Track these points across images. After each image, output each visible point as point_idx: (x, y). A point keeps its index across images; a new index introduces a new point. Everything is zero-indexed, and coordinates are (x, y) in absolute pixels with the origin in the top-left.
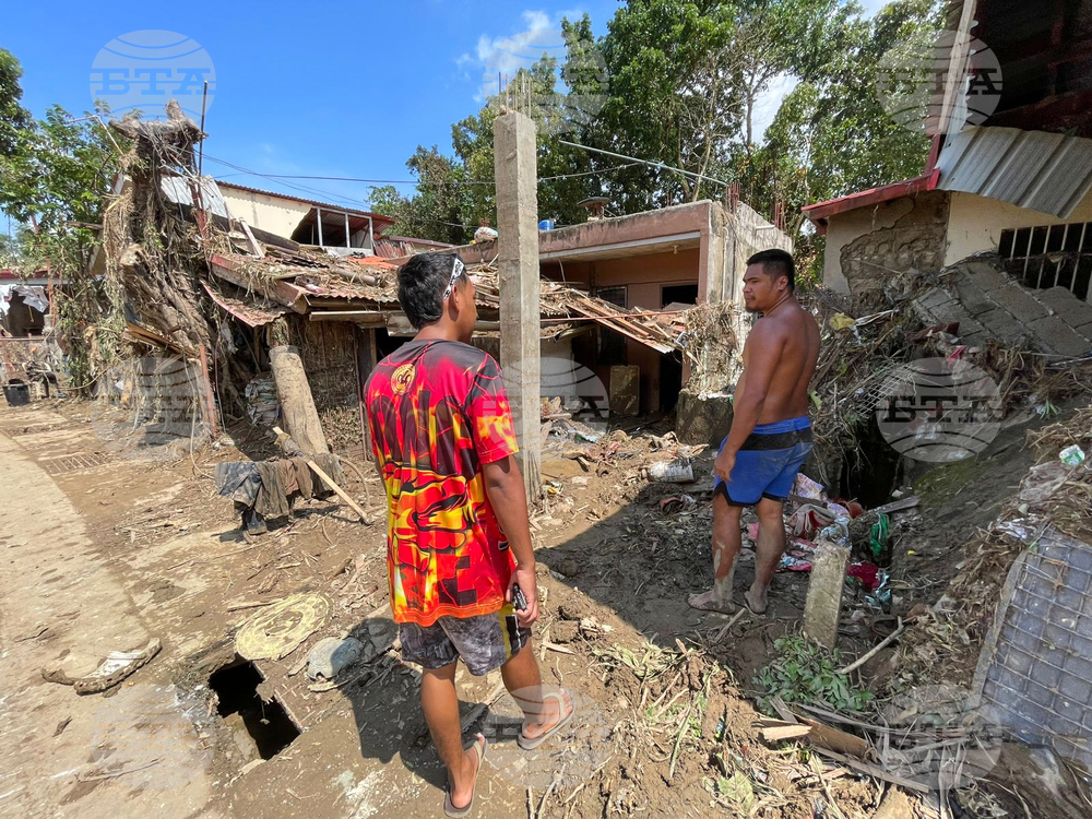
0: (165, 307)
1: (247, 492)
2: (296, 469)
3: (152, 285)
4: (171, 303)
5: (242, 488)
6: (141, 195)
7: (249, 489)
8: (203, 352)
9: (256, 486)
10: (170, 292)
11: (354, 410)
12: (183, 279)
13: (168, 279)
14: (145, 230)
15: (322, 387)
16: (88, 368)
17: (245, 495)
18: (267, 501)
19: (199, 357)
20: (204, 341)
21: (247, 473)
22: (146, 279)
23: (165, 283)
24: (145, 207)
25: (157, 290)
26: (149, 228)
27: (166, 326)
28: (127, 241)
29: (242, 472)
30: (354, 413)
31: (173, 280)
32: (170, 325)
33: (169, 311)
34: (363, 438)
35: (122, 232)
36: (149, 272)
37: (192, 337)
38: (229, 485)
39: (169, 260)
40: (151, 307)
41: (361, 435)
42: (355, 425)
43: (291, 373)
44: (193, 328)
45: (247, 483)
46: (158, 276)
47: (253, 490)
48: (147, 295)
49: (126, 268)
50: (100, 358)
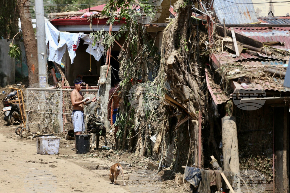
0: (184, 86)
1: (195, 181)
2: (216, 175)
3: (179, 74)
4: (188, 84)
5: (193, 179)
6: (182, 19)
7: (196, 180)
8: (199, 116)
9: (199, 179)
10: (189, 77)
11: (269, 159)
12: (196, 68)
13: (188, 69)
14: (181, 41)
15: (250, 142)
16: (133, 123)
17: (194, 182)
18: (202, 188)
19: (198, 119)
20: (202, 109)
21: (196, 173)
22: (178, 71)
23: (186, 72)
24: (183, 27)
25: (182, 76)
26: (183, 41)
27: (184, 98)
28: (172, 48)
29: (194, 172)
30: (268, 161)
31: (191, 69)
32: (185, 98)
33: (186, 89)
34: (273, 180)
35: (170, 42)
36: (179, 66)
37: (196, 106)
38: (189, 176)
39: (191, 56)
40: (178, 86)
41: (272, 177)
42: (269, 170)
43: (229, 131)
44: (197, 100)
45: (196, 177)
46: (183, 69)
47: (197, 181)
48: (177, 80)
49: (169, 65)
50: (142, 114)
